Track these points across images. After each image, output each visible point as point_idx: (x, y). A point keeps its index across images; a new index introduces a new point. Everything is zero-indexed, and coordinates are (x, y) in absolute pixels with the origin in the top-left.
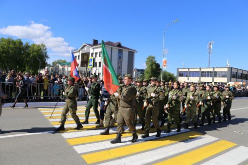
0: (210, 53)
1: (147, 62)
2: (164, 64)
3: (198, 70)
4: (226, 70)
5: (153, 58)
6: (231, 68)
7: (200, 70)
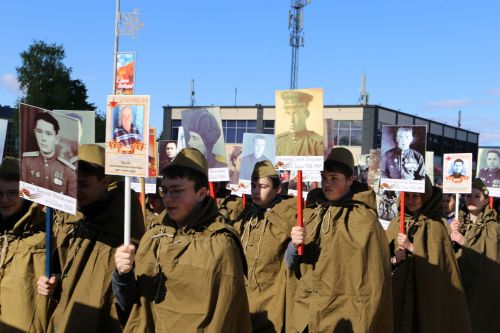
0: (295, 43)
1: (22, 71)
2: (123, 83)
3: (252, 115)
4: (358, 115)
5: (56, 52)
6: (377, 108)
7: (260, 114)
